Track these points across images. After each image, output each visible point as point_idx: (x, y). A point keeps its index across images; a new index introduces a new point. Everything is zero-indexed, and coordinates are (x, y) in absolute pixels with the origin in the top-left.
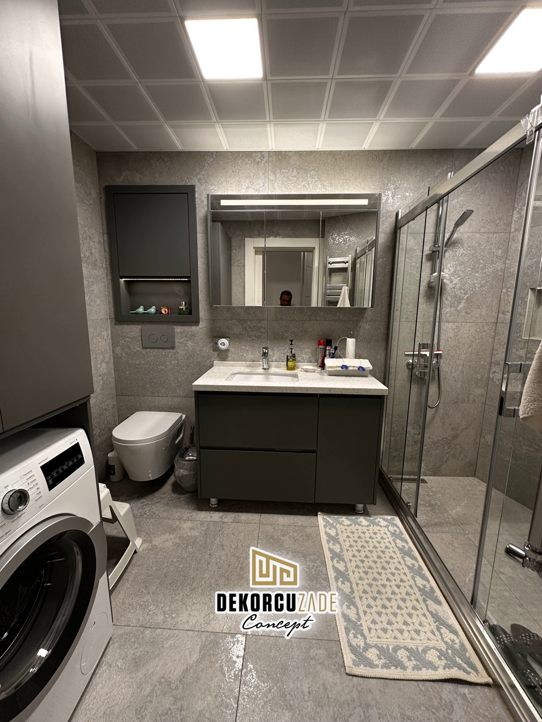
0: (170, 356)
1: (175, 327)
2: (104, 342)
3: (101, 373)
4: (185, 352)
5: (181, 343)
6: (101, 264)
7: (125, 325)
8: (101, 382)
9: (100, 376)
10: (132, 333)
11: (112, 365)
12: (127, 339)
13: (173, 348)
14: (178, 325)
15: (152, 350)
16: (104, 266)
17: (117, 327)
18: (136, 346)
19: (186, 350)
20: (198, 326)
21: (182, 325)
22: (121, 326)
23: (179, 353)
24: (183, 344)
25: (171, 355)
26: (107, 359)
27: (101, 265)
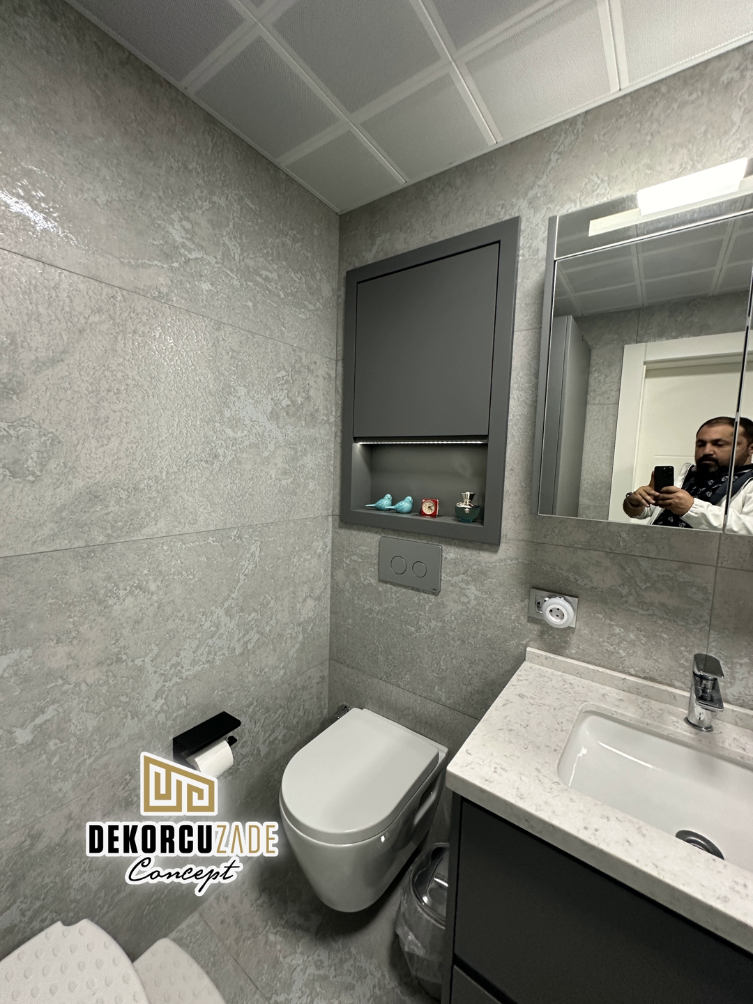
0: (427, 607)
1: (444, 547)
2: (315, 561)
3: (301, 620)
4: (460, 607)
5: (452, 585)
6: (327, 415)
7: (355, 530)
8: (301, 637)
9: (299, 625)
10: (365, 548)
11: (326, 602)
12: (355, 558)
13: (435, 592)
14: (451, 545)
15: (395, 589)
16: (332, 419)
17: (344, 532)
18: (368, 574)
19: (464, 604)
20: (496, 551)
21: (459, 546)
22: (349, 531)
23: (446, 606)
24: (458, 589)
25: (430, 607)
26: (318, 592)
27: (326, 419)
